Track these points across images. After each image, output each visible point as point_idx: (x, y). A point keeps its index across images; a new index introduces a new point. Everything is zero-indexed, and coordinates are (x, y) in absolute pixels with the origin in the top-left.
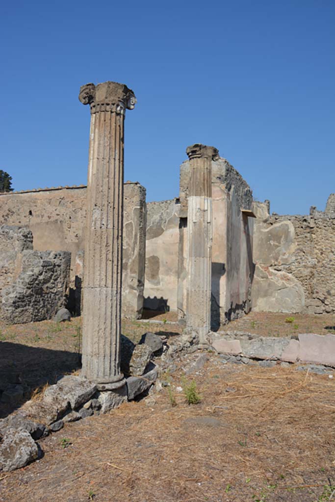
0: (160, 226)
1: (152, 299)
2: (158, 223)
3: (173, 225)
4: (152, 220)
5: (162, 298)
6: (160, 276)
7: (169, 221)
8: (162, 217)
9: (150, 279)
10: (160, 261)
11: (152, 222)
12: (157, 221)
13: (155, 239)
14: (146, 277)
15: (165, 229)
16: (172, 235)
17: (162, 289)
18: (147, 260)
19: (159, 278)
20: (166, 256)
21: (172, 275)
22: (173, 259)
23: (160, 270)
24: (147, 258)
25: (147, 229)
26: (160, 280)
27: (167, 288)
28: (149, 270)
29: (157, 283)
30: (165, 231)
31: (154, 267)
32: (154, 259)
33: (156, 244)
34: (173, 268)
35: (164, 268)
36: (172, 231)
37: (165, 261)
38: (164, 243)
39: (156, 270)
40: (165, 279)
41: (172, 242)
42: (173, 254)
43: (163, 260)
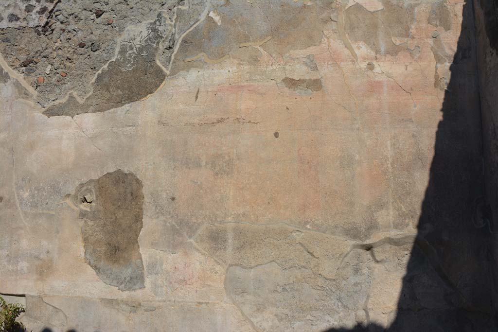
0: (151, 60)
2: (141, 50)
3: (202, 56)
4: (119, 40)
6: (146, 253)
7: (185, 41)
8: (161, 29)
9: (102, 264)
10: (145, 191)
11: (117, 50)
12: (137, 43)
13: (127, 106)
14: (85, 253)
15: (168, 72)
16: (198, 93)
17: (152, 303)
18: (91, 187)
19: (141, 259)
20: (172, 171)
21: (198, 250)
22: (199, 183)
23: (142, 229)
24: (91, 181)
25: (100, 72)
26: (144, 269)
27: (174, 301)
28: (98, 226)
29: (131, 278)
30: (169, 77)
31: (120, 214)
32: (123, 185)
33: (130, 126)
34: (200, 221)
35: (162, 218)
36: (196, 75)
37: (167, 194)
38: (164, 124)
39: (130, 227)
40: (164, 266)
41: (196, 120)
42: (199, 166)
43: (159, 188)
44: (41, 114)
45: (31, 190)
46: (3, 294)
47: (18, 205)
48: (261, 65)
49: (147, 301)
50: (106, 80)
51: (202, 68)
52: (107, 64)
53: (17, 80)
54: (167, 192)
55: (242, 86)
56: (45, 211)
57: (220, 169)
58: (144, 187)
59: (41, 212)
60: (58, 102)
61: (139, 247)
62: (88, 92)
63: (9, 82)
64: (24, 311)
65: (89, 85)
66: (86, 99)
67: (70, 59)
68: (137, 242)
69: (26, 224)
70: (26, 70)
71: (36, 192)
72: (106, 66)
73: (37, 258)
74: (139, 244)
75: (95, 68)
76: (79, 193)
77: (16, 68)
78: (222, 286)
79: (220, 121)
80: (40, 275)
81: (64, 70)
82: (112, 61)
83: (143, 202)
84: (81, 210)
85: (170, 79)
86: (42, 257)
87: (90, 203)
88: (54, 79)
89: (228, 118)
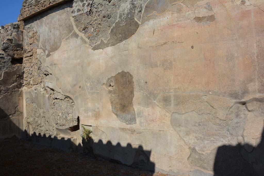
0: (132, 19)
1: (124, 148)
2: (128, 14)
3: (155, 13)
4: (118, 11)
5: (141, 147)
6: (136, 108)
7: (146, 7)
8: (135, 3)
9: (119, 113)
10: (134, 80)
11: (118, 16)
12: (126, 12)
13: (124, 42)
14: (112, 108)
15: (140, 23)
16: (154, 31)
17: (140, 130)
18: (112, 80)
19: (134, 110)
20: (145, 70)
21: (158, 106)
22: (157, 74)
23: (134, 97)
24: (112, 77)
25: (112, 28)
26: (135, 115)
27: (149, 129)
28: (116, 96)
29: (131, 119)
30: (141, 25)
31: (124, 91)
32: (125, 78)
33: (126, 51)
34: (158, 92)
35: (142, 92)
36: (153, 23)
37: (144, 80)
38: (140, 48)
39: (129, 96)
40: (144, 113)
41: (154, 44)
42: (157, 66)
43: (140, 78)
44: (91, 50)
45: (90, 83)
46: (84, 125)
47: (86, 89)
48: (182, 13)
49: (138, 129)
50: (115, 31)
51: (155, 18)
52: (115, 24)
53: (81, 37)
54: (144, 79)
55: (174, 25)
56: (96, 91)
57: (166, 67)
58: (134, 78)
59: (94, 91)
60: (97, 43)
61: (133, 105)
62: (108, 37)
63: (79, 38)
64: (92, 132)
65: (108, 34)
66: (108, 41)
67: (100, 24)
68: (132, 103)
69: (90, 97)
70: (84, 31)
71: (92, 83)
72: (114, 25)
73: (95, 111)
74: (133, 104)
75: (110, 26)
76: (108, 83)
77: (81, 31)
78: (169, 122)
79: (164, 44)
80: (96, 118)
81: (98, 29)
82: (117, 22)
83: (133, 85)
84: (109, 90)
85: (141, 26)
86: (96, 110)
87: (113, 86)
88: (95, 34)
89: (169, 42)
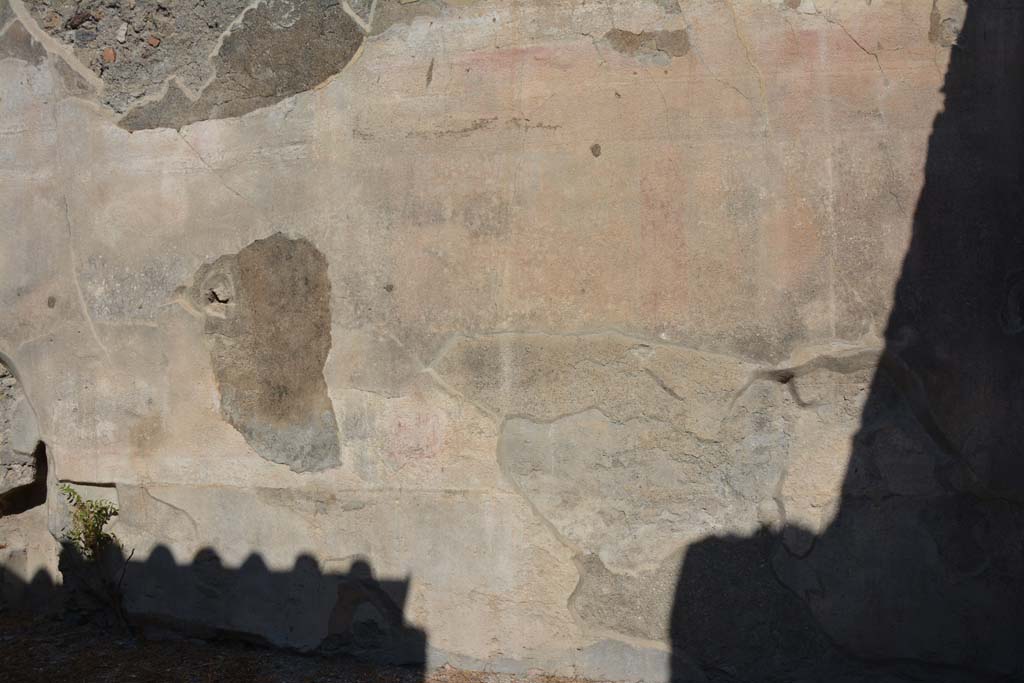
0: (331, 2)
1: (280, 577)
5: (361, 567)
6: (340, 397)
9: (256, 422)
10: (332, 274)
13: (287, 103)
14: (222, 401)
15: (367, 28)
16: (431, 69)
17: (357, 494)
18: (226, 270)
19: (331, 408)
20: (384, 232)
21: (443, 388)
22: (440, 254)
23: (331, 351)
24: (224, 258)
25: (227, 33)
26: (337, 429)
27: (400, 490)
28: (243, 347)
29: (314, 447)
30: (371, 37)
31: (285, 323)
32: (287, 263)
33: (295, 143)
34: (444, 330)
35: (369, 327)
36: (426, 32)
37: (378, 278)
38: (364, 136)
39: (306, 347)
40: (378, 422)
41: (429, 126)
42: (439, 219)
43: (361, 269)
44: (114, 127)
45: (107, 282)
46: (74, 483)
47: (85, 311)
48: (560, 5)
49: (346, 490)
50: (241, 49)
51: (438, 15)
52: (241, 17)
53: (60, 57)
54: (378, 275)
55: (523, 51)
56: (139, 323)
57: (483, 224)
58: (329, 267)
59: (130, 323)
60: (146, 99)
61: (325, 386)
62: (207, 76)
63: (46, 62)
64: (115, 514)
65: (207, 63)
66: (204, 91)
67: (164, 9)
68: (322, 376)
69: (104, 348)
70: (76, 34)
71: (118, 285)
72: (239, 21)
73: (131, 413)
74: (326, 380)
75: (217, 25)
76: (202, 285)
77: (57, 32)
78: (492, 458)
79: (477, 126)
80: (139, 446)
81: (153, 33)
82: (252, 10)
83: (329, 296)
84: (208, 317)
85: (372, 41)
86: (139, 411)
87: (225, 302)
88: (136, 52)
89: (496, 118)
